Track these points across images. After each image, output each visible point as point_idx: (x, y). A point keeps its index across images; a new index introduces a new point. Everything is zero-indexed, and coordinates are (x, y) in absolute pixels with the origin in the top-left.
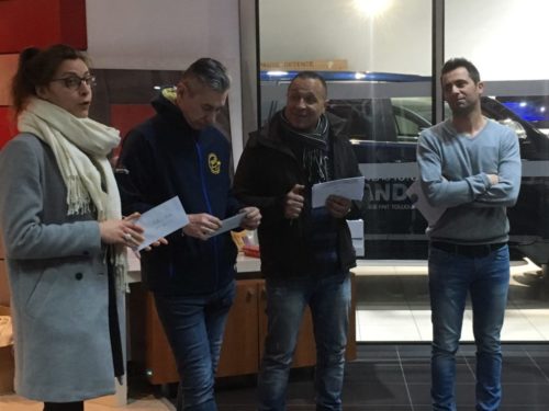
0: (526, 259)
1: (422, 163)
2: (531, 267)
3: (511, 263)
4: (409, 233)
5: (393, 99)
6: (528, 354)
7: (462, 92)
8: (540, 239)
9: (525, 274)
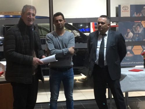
0: (81, 74)
1: (48, 44)
2: (83, 76)
3: (74, 75)
4: (45, 67)
5: (38, 24)
6: (82, 104)
7: (61, 23)
8: (85, 68)
9: (82, 79)
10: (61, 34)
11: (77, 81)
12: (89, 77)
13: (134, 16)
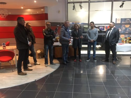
5: (84, 26)
10: (93, 29)
11: (97, 48)
12: (102, 46)
13: (122, 23)
